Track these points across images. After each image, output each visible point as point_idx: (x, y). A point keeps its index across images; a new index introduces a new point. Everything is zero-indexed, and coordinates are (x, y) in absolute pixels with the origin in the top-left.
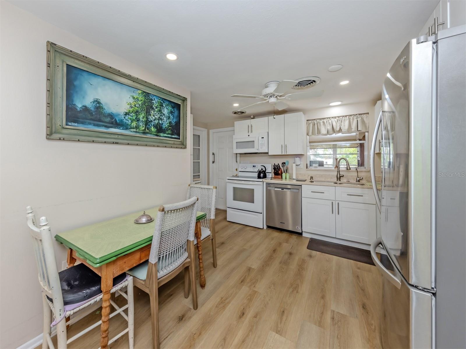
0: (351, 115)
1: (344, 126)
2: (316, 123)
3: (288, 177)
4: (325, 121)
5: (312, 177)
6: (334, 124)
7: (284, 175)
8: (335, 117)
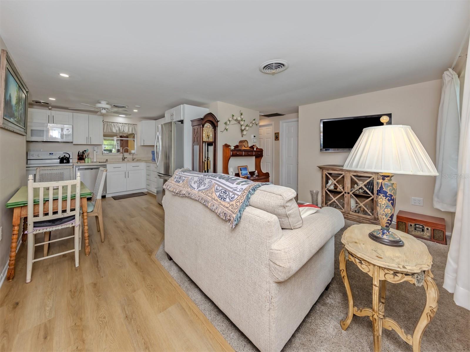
0: (129, 124)
1: (126, 129)
2: (109, 124)
3: (89, 161)
4: (115, 124)
5: (107, 160)
6: (120, 127)
7: (86, 159)
8: (121, 123)
